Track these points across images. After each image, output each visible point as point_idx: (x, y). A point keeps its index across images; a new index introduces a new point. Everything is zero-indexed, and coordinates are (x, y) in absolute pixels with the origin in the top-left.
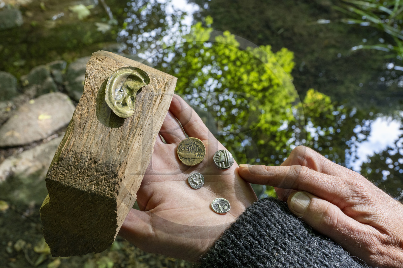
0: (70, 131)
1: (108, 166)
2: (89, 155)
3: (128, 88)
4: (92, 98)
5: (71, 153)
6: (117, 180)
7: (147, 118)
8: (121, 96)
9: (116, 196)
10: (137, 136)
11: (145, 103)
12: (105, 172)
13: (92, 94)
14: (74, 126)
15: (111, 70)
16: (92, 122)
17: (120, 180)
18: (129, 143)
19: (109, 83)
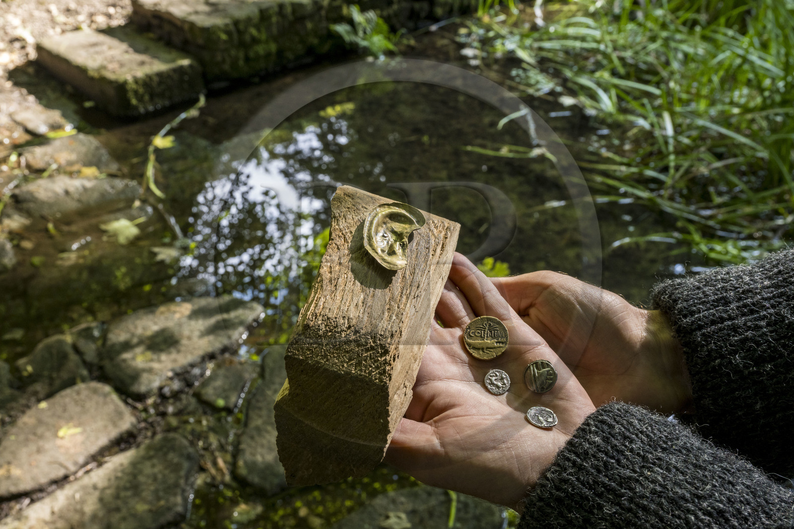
0: (318, 288)
1: (375, 337)
2: (346, 321)
3: (393, 232)
4: (343, 245)
5: (320, 318)
6: (388, 358)
7: (425, 274)
8: (385, 242)
9: (388, 382)
10: (413, 297)
11: (421, 253)
12: (371, 345)
13: (343, 240)
14: (322, 283)
15: (367, 209)
16: (347, 278)
17: (392, 359)
18: (402, 306)
19: (368, 225)
